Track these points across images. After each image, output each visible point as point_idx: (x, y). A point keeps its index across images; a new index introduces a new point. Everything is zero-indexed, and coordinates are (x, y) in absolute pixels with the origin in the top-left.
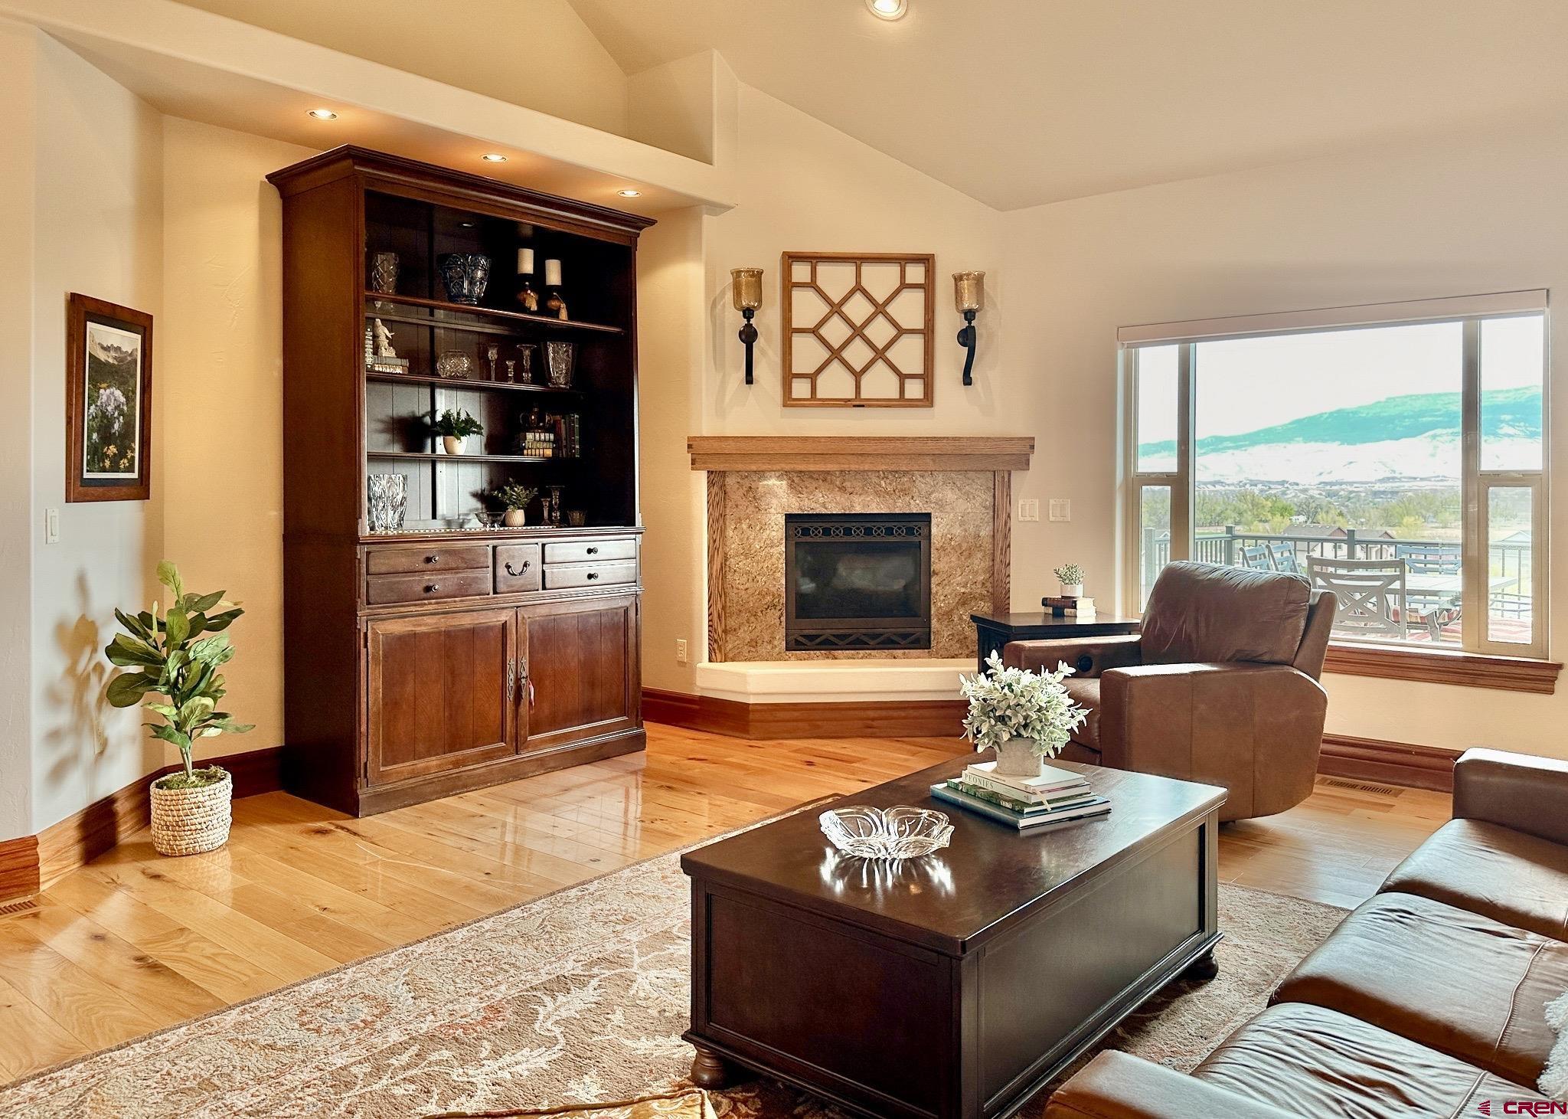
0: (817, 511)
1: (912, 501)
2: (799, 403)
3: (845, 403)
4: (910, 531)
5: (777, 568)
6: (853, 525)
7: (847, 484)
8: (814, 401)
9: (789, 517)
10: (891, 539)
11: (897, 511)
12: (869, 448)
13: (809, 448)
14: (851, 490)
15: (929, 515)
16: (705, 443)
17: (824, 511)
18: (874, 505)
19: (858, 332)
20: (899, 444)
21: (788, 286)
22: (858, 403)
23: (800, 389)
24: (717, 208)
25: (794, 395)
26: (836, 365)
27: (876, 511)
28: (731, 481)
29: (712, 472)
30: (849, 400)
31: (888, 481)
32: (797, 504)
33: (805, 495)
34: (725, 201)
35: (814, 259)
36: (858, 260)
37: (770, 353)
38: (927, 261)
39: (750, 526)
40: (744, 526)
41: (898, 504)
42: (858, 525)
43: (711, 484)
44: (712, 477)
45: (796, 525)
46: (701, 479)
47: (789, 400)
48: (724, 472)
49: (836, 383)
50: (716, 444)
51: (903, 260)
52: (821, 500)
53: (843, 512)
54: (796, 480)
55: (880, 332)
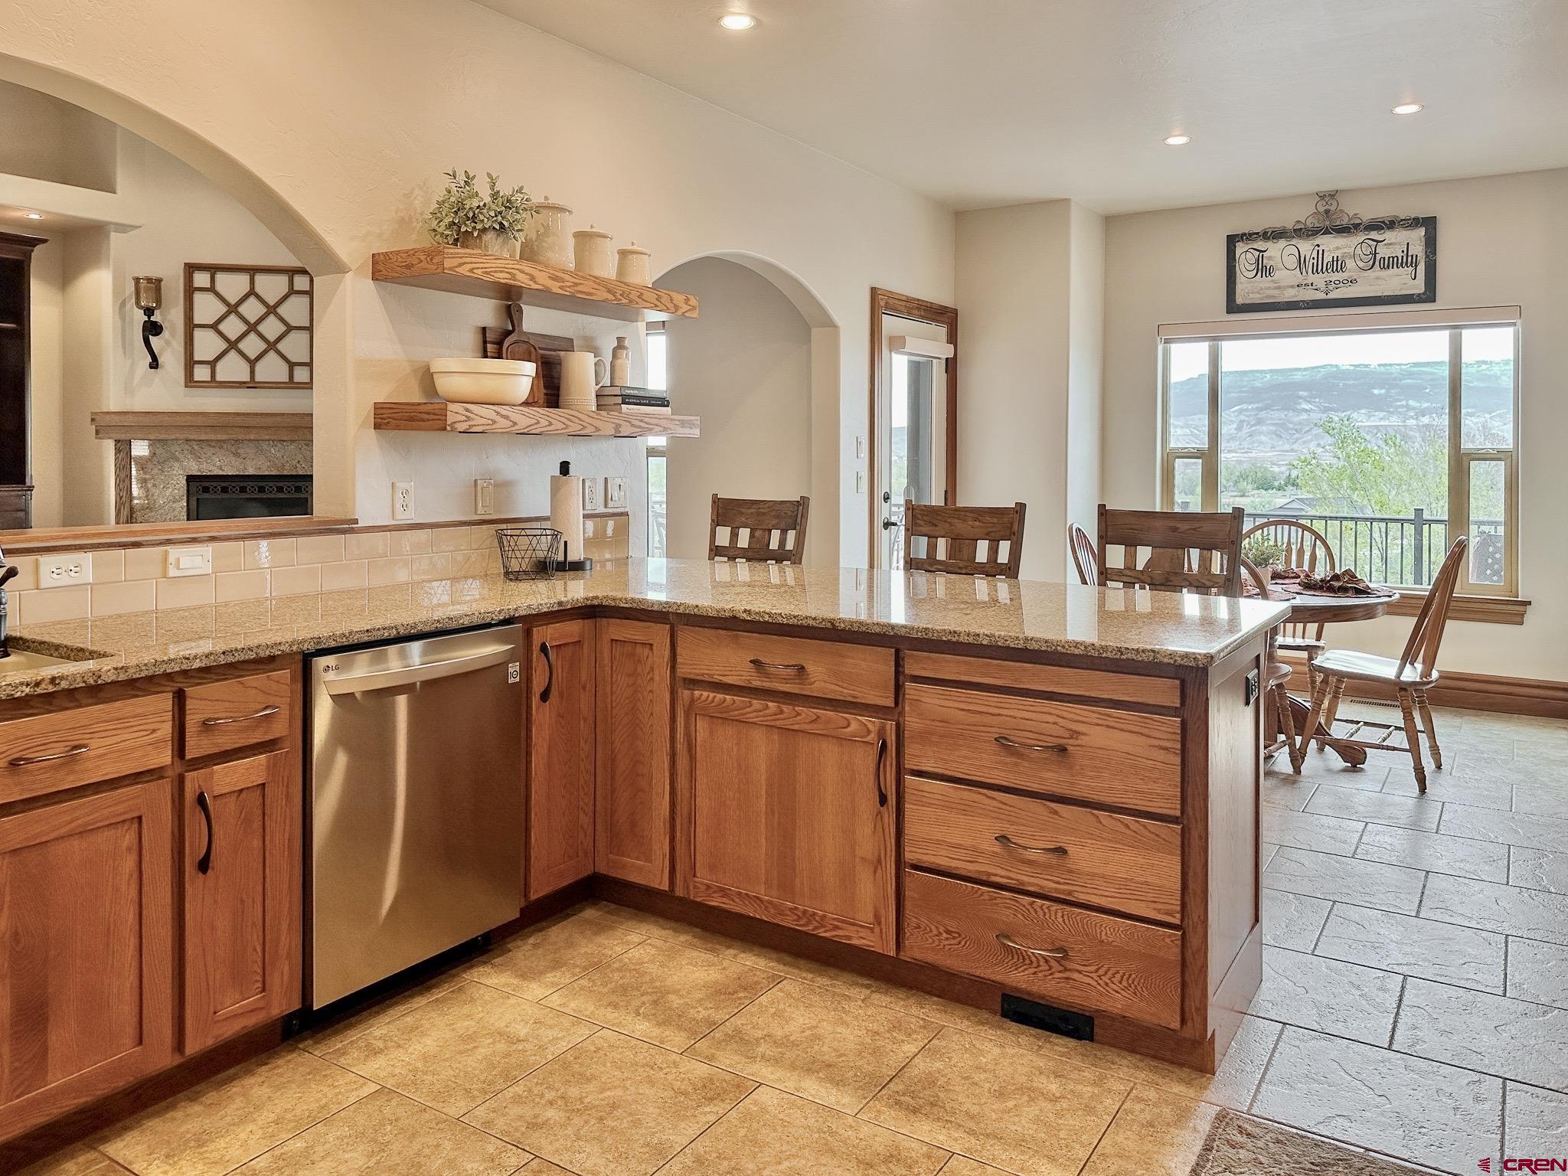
0: (215, 473)
1: (298, 465)
2: (201, 384)
3: (240, 385)
4: (298, 489)
6: (249, 484)
7: (241, 451)
8: (214, 383)
9: (190, 479)
10: (282, 496)
11: (285, 473)
12: (252, 422)
13: (200, 421)
14: (244, 456)
15: (311, 476)
16: (107, 417)
17: (221, 473)
19: (252, 327)
20: (279, 419)
21: (190, 290)
22: (252, 384)
23: (201, 373)
24: (123, 228)
25: (196, 378)
26: (233, 354)
27: (266, 473)
29: (119, 441)
30: (245, 383)
31: (277, 449)
32: (196, 467)
33: (204, 461)
34: (133, 222)
35: (213, 269)
36: (253, 271)
37: (174, 344)
39: (155, 486)
40: (152, 486)
42: (252, 484)
43: (118, 451)
44: (118, 445)
45: (198, 484)
46: (109, 447)
47: (190, 381)
48: (131, 441)
49: (233, 368)
50: (116, 418)
51: (289, 271)
52: (218, 464)
53: (237, 473)
54: (196, 447)
55: (271, 328)
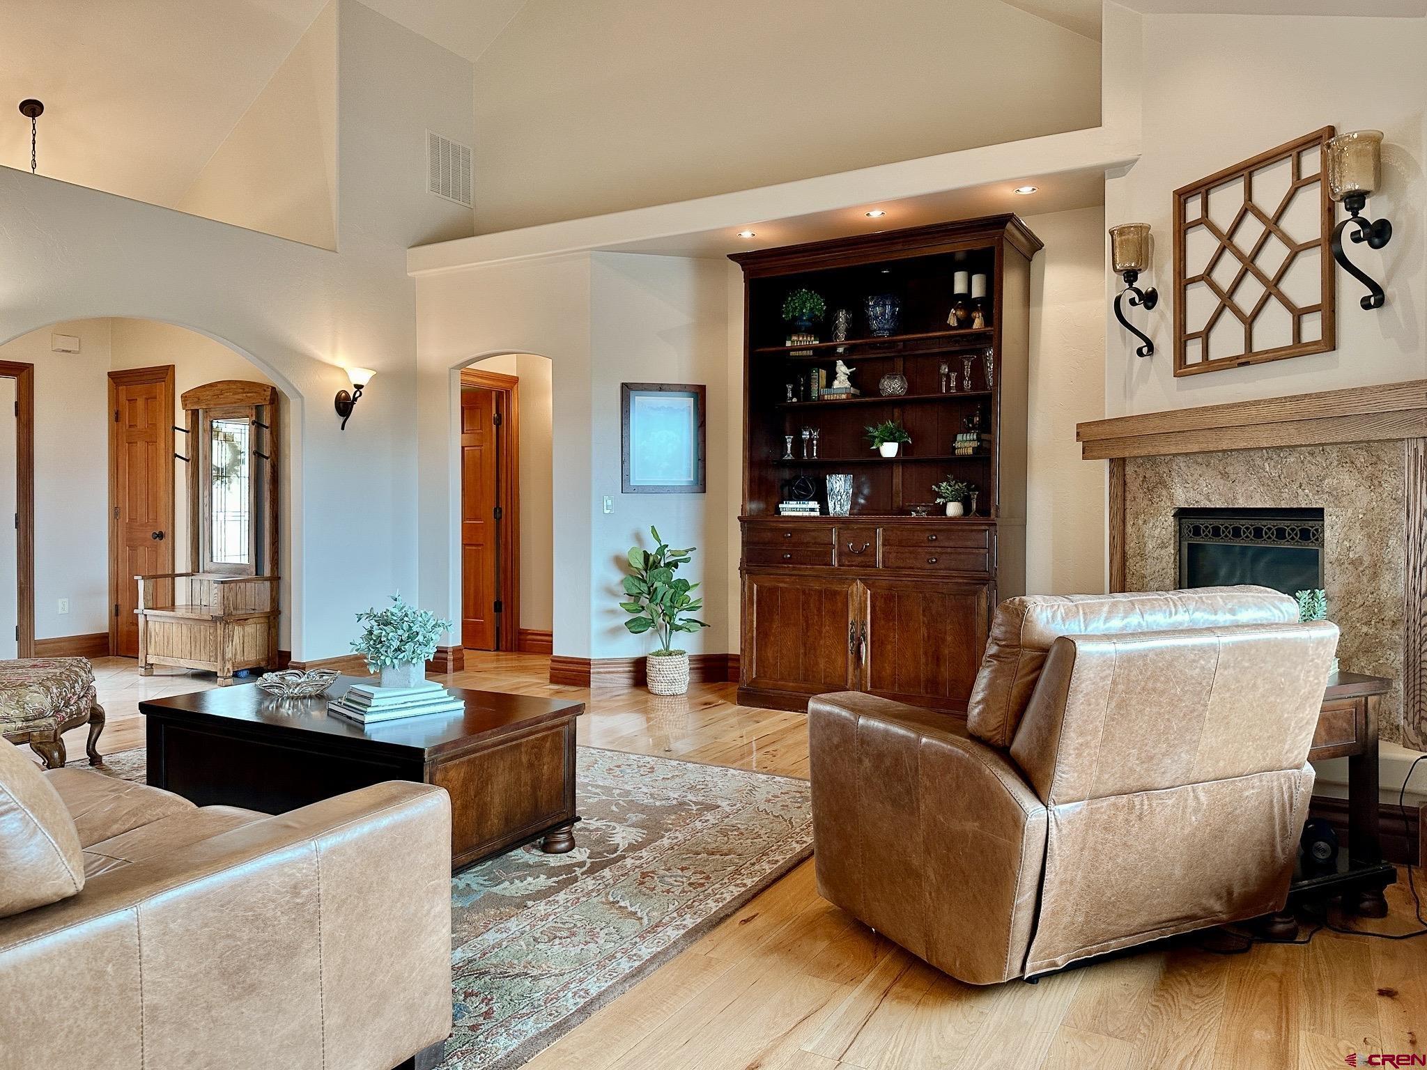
0: (1202, 505)
1: (1300, 491)
2: (1192, 370)
3: (1234, 362)
4: (1307, 533)
5: (1166, 573)
7: (1230, 469)
8: (1209, 365)
10: (1284, 544)
11: (1284, 505)
14: (1233, 477)
15: (1321, 511)
17: (1209, 504)
18: (1257, 496)
19: (1249, 265)
21: (1183, 229)
22: (1247, 360)
23: (1194, 353)
24: (1121, 168)
25: (1187, 361)
26: (1227, 315)
27: (1260, 505)
28: (1130, 470)
29: (1113, 461)
30: (1238, 357)
31: (1275, 464)
32: (1185, 496)
33: (1190, 485)
34: (1129, 156)
35: (1207, 187)
36: (1246, 171)
37: (1166, 316)
38: (1324, 138)
39: (1145, 522)
40: (1141, 522)
41: (1285, 495)
43: (1112, 475)
44: (1113, 466)
46: (1104, 470)
47: (1181, 366)
48: (1124, 460)
49: (1228, 337)
51: (1296, 150)
52: (1207, 489)
53: (1228, 505)
55: (1273, 258)
